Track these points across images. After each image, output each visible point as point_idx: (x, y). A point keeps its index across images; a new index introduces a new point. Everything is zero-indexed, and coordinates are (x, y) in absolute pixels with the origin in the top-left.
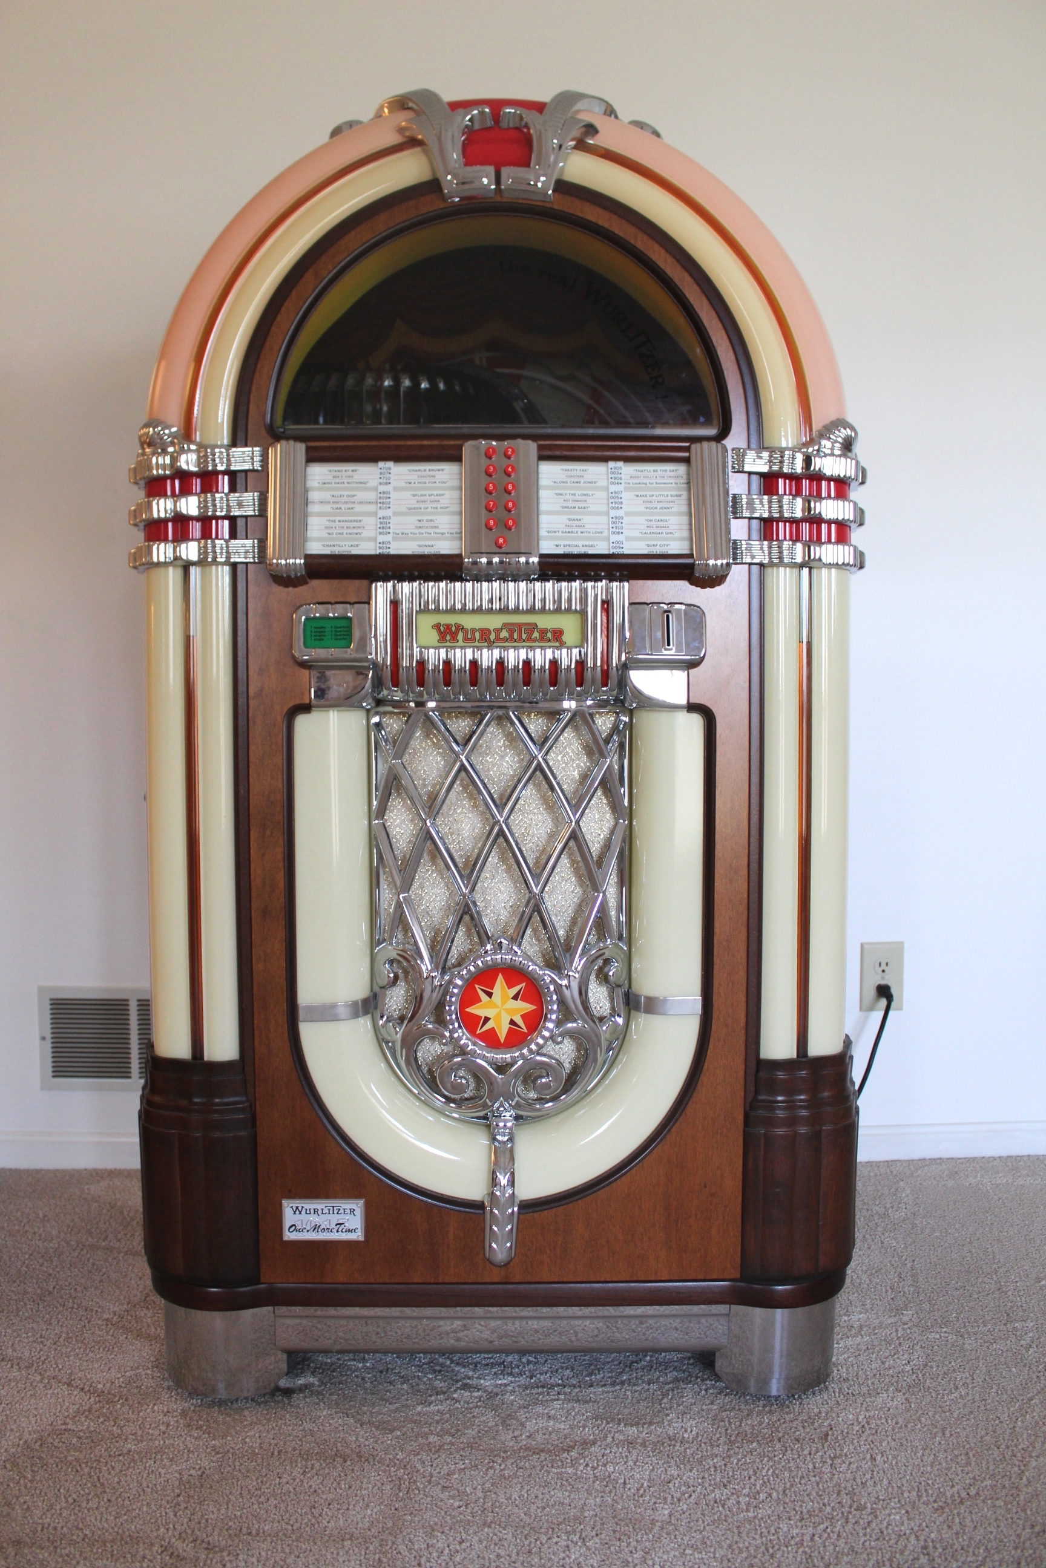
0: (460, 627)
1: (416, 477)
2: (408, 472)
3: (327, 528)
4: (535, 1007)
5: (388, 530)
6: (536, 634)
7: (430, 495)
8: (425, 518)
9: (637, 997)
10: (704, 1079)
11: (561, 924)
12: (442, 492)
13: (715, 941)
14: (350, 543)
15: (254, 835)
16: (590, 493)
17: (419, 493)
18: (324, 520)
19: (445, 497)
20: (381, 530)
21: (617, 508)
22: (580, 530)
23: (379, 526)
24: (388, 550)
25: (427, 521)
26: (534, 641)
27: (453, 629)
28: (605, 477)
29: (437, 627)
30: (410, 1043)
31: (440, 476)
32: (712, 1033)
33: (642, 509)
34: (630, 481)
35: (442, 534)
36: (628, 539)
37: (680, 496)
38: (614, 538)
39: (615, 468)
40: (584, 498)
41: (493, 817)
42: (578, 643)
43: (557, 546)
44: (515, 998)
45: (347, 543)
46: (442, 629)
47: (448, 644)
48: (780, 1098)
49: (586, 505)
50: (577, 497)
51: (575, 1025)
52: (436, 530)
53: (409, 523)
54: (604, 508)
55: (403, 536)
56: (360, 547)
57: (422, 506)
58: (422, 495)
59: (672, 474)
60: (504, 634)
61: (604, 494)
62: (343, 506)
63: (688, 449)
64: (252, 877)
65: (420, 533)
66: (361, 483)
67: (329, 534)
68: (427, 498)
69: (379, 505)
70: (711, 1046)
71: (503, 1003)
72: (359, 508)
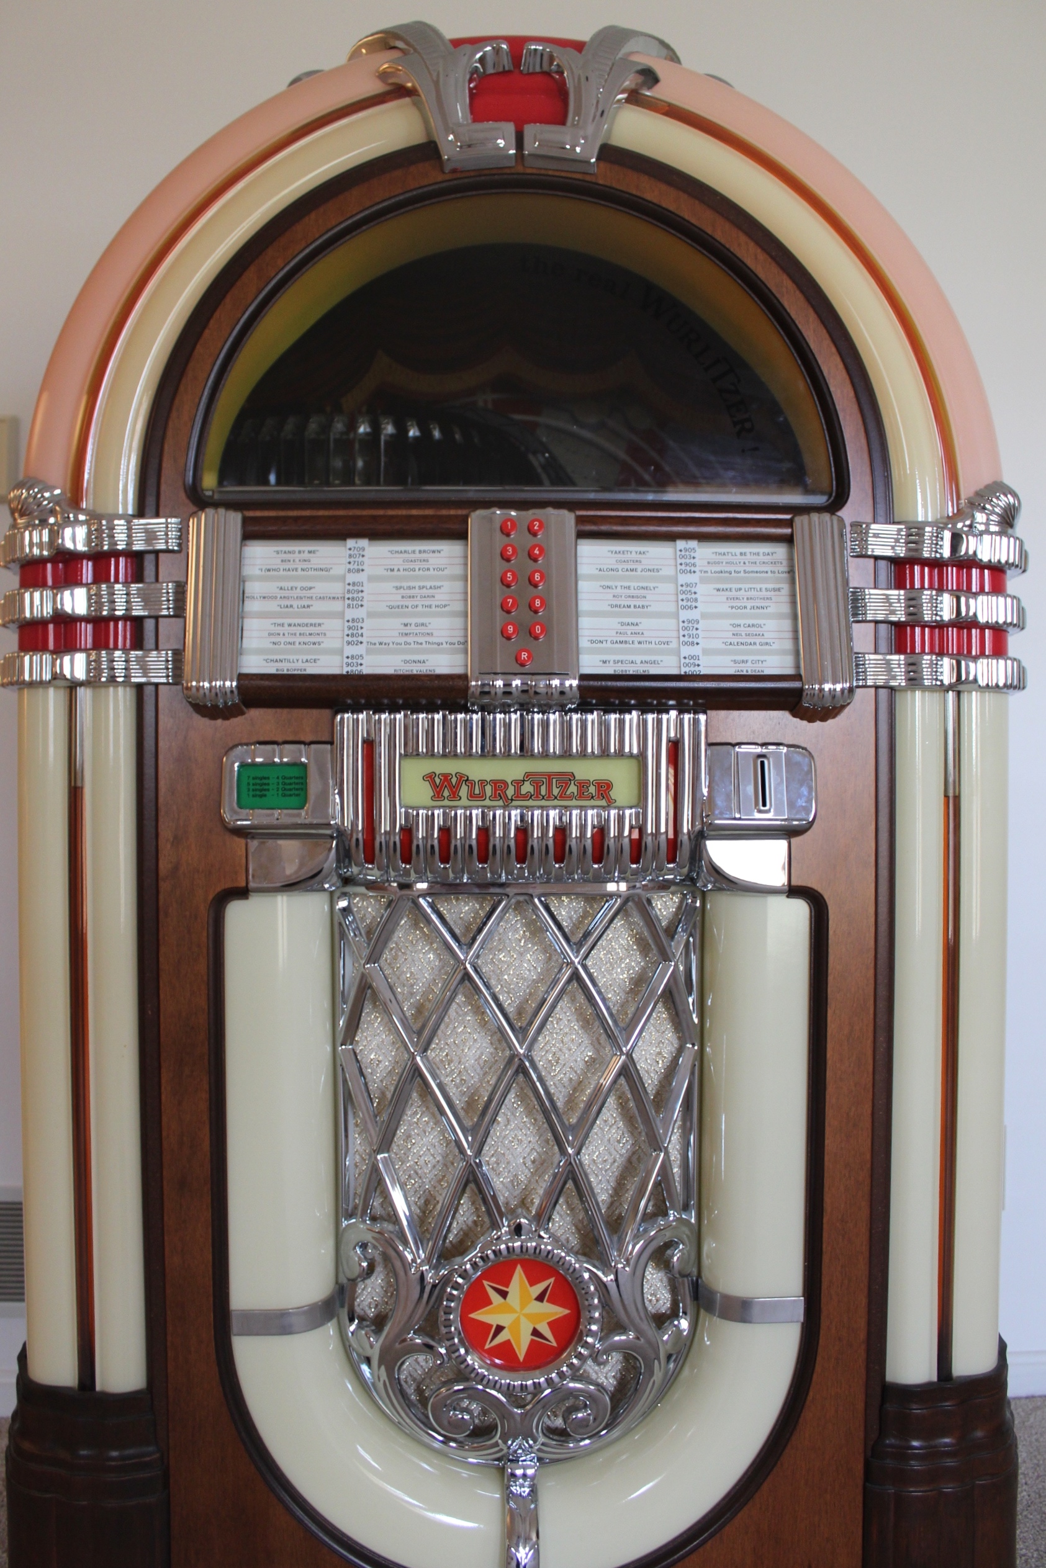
0: (463, 779)
1: (400, 561)
2: (390, 555)
3: (270, 634)
4: (567, 1312)
5: (360, 639)
6: (573, 789)
7: (420, 588)
8: (413, 621)
9: (711, 1293)
10: (809, 1414)
11: (602, 1188)
12: (438, 584)
13: (825, 1221)
14: (305, 658)
15: (165, 1076)
16: (651, 585)
17: (405, 584)
18: (267, 624)
19: (443, 590)
20: (350, 639)
21: (690, 607)
22: (637, 639)
23: (347, 632)
24: (359, 668)
25: (417, 625)
26: (570, 798)
27: (454, 780)
28: (672, 562)
29: (430, 778)
30: (390, 1359)
31: (435, 561)
32: (820, 1350)
33: (724, 608)
34: (708, 569)
35: (439, 644)
36: (706, 652)
37: (779, 590)
38: (686, 651)
39: (686, 550)
40: (642, 592)
41: (510, 1046)
42: (634, 802)
43: (604, 662)
44: (540, 1298)
45: (300, 657)
46: (438, 781)
47: (446, 803)
48: (915, 1443)
49: (645, 604)
50: (632, 592)
51: (623, 1338)
52: (431, 639)
53: (390, 628)
54: (672, 608)
55: (381, 647)
56: (319, 663)
57: (410, 603)
58: (409, 588)
59: (767, 559)
60: (527, 788)
61: (669, 588)
62: (295, 603)
63: (789, 523)
64: (164, 1134)
65: (406, 643)
66: (322, 570)
67: (274, 643)
68: (416, 591)
69: (347, 602)
70: (818, 1368)
71: (523, 1305)
72: (318, 606)
